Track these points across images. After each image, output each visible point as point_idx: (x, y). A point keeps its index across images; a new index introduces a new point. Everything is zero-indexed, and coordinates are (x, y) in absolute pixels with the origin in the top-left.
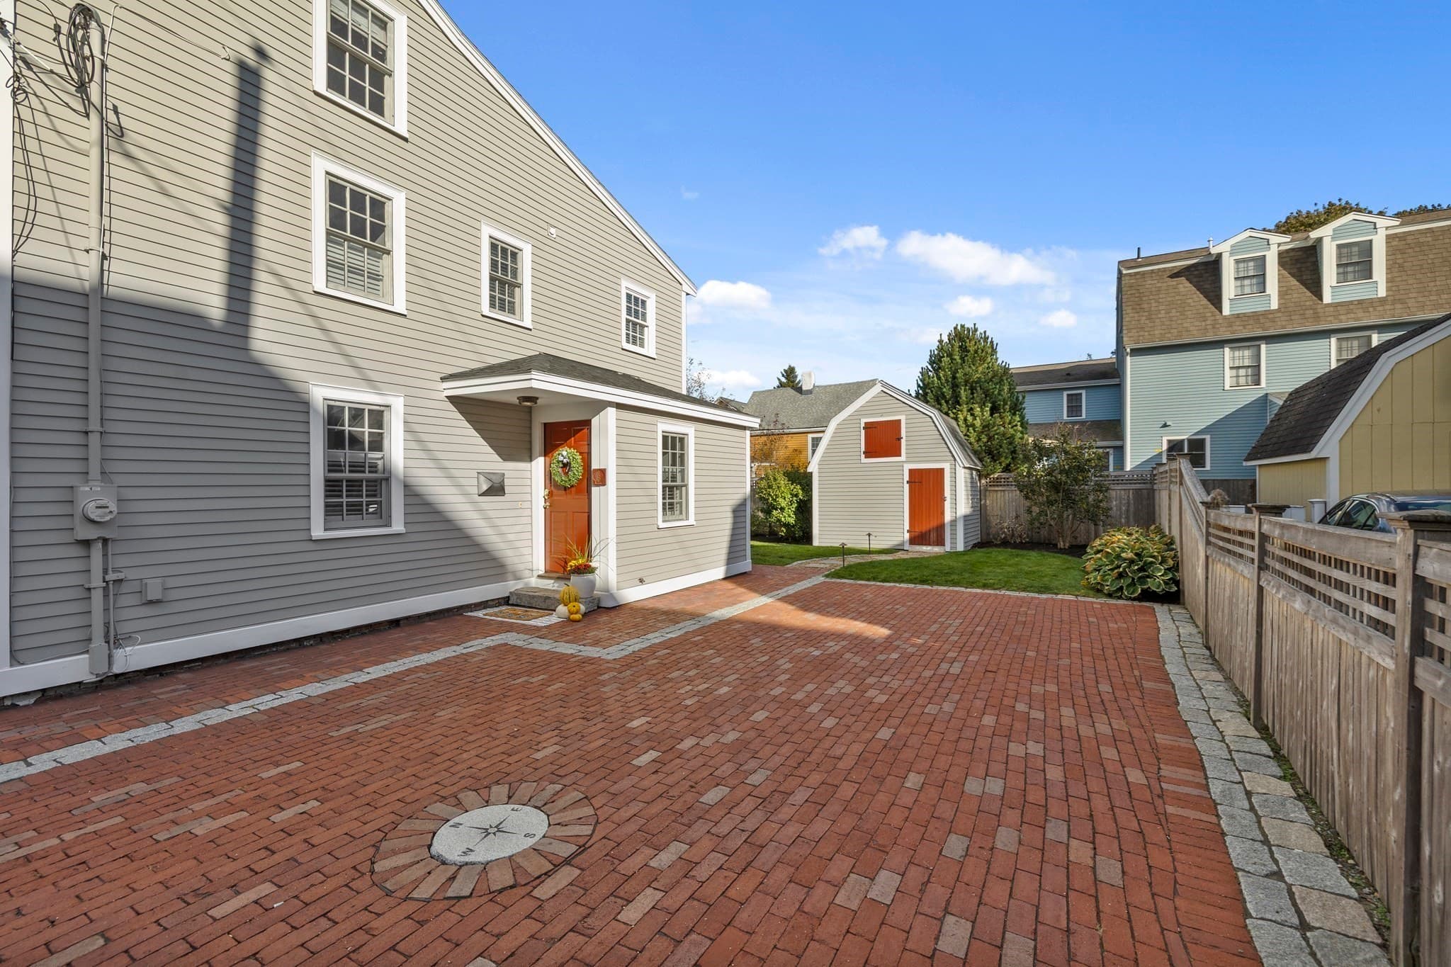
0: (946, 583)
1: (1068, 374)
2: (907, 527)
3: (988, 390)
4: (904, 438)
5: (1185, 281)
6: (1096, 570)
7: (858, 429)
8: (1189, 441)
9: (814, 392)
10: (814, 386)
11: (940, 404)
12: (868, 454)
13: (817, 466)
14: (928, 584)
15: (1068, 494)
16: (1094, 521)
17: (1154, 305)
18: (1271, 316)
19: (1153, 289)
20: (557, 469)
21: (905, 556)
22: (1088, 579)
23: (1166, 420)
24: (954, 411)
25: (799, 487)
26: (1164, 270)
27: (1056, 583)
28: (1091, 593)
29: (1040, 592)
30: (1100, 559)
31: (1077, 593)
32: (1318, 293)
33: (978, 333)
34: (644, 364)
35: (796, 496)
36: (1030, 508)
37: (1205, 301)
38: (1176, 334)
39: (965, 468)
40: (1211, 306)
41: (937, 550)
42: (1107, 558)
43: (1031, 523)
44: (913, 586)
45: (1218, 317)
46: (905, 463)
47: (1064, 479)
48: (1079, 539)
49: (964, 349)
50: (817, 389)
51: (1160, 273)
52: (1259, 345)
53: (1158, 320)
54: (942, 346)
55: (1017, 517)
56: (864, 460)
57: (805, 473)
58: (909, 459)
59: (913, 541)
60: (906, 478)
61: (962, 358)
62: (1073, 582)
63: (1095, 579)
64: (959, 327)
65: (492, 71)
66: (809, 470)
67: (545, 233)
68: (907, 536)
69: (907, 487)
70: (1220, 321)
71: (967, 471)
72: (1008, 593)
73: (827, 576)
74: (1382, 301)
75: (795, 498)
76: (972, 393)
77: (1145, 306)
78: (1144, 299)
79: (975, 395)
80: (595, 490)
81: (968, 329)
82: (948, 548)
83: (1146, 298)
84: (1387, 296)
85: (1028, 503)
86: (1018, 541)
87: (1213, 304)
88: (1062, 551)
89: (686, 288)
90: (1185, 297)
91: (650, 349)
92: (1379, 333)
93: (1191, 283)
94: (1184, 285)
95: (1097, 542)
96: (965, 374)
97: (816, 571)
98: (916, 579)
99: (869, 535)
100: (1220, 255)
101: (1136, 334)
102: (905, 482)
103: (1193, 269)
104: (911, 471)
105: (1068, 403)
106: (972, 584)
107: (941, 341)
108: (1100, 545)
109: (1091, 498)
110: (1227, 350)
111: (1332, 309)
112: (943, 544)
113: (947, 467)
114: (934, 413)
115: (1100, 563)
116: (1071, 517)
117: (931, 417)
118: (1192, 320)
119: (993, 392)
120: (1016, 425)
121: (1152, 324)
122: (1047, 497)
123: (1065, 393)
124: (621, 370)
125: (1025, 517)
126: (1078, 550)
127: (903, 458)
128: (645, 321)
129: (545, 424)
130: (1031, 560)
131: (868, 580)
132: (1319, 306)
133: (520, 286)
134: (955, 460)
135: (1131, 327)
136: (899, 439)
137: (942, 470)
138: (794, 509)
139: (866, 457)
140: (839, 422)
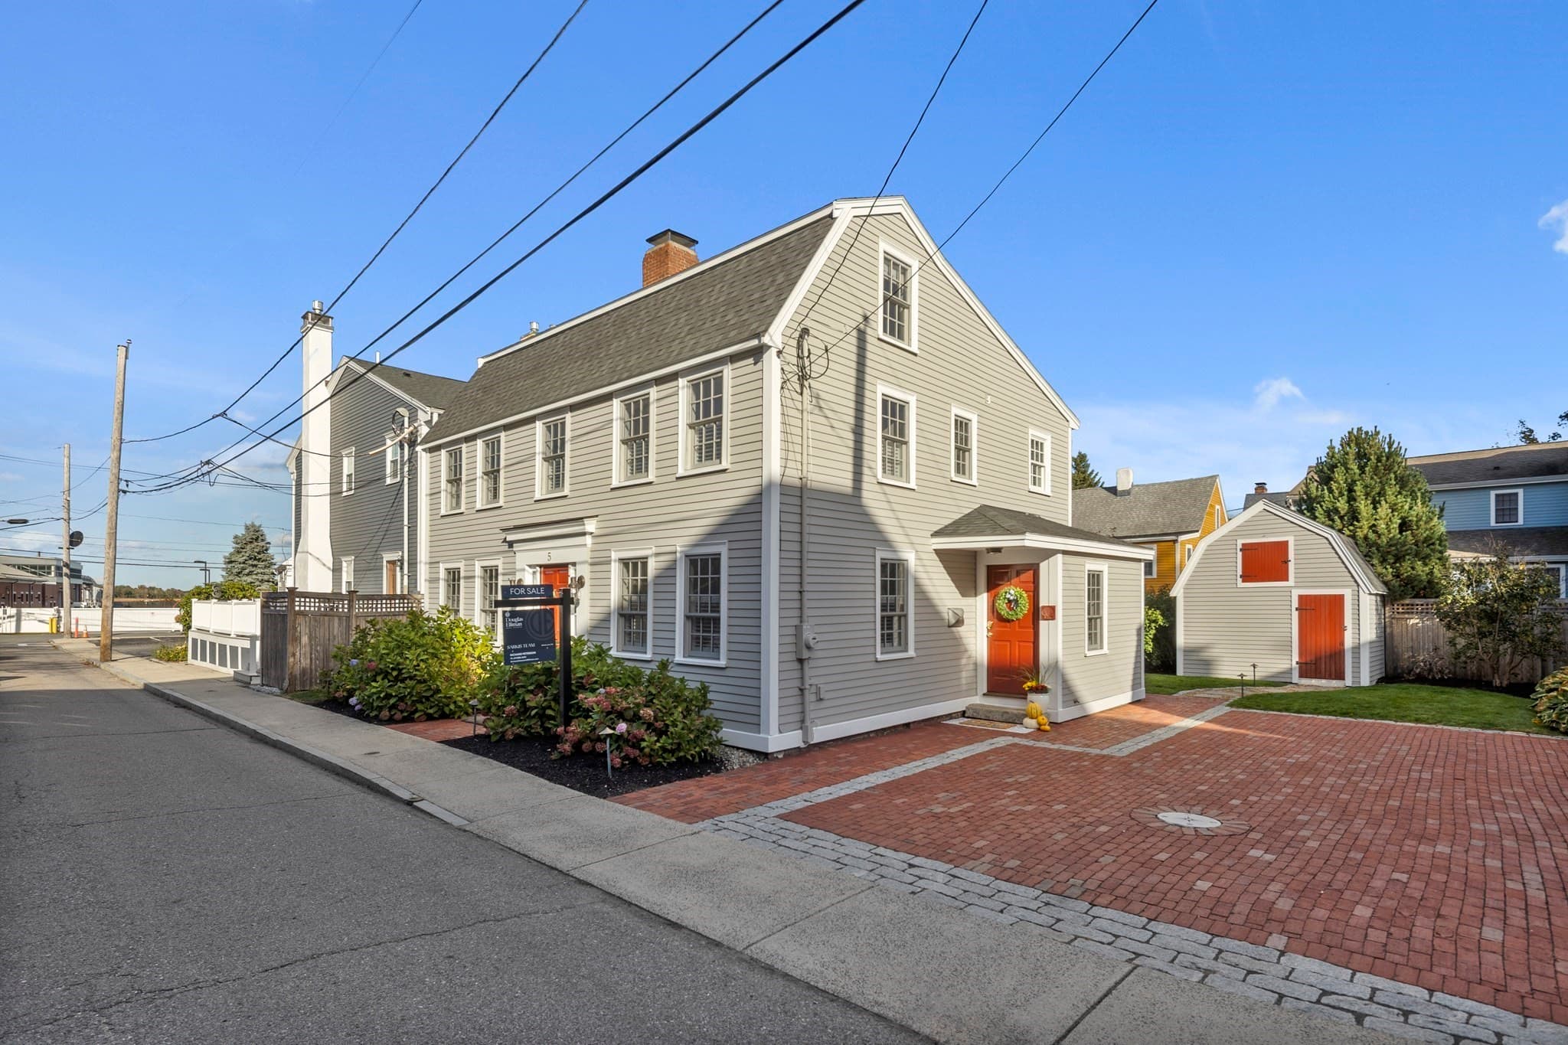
0: (1372, 716)
1: (1497, 468)
2: (1296, 658)
3: (1395, 504)
4: (1293, 561)
6: (1549, 708)
7: (1234, 551)
9: (1133, 492)
10: (1132, 486)
11: (1333, 520)
12: (1246, 577)
13: (1182, 591)
14: (1350, 717)
15: (1505, 625)
16: (1541, 655)
20: (1002, 605)
21: (1297, 689)
22: (1540, 717)
24: (1351, 528)
25: (1157, 612)
27: (1500, 721)
28: (1545, 731)
29: (1483, 728)
30: (1556, 697)
31: (1528, 730)
33: (1380, 437)
34: (1040, 502)
35: (1155, 621)
36: (1454, 639)
39: (1370, 594)
41: (1335, 684)
42: (1563, 696)
43: (1457, 656)
44: (1334, 718)
46: (1294, 588)
47: (1501, 608)
48: (1519, 677)
49: (1361, 456)
50: (1137, 489)
54: (1333, 453)
55: (1436, 649)
56: (1240, 584)
57: (1168, 597)
58: (1300, 584)
59: (1303, 674)
60: (1295, 604)
61: (1362, 468)
62: (1522, 720)
63: (1550, 716)
64: (1355, 432)
65: (959, 280)
66: (1172, 594)
67: (983, 402)
68: (1296, 668)
69: (1295, 615)
71: (1373, 597)
72: (1445, 727)
73: (1231, 705)
75: (1153, 624)
76: (1375, 508)
79: (1379, 510)
80: (1043, 624)
81: (1367, 433)
82: (1349, 681)
85: (1450, 634)
86: (1438, 676)
88: (1500, 690)
89: (1072, 424)
91: (1046, 488)
95: (1549, 681)
96: (1366, 487)
97: (1216, 702)
98: (1335, 711)
99: (1254, 666)
102: (1294, 609)
104: (1301, 597)
105: (1497, 505)
106: (1403, 718)
107: (1331, 448)
108: (1553, 683)
109: (1537, 631)
112: (1343, 679)
113: (1348, 594)
114: (1332, 535)
115: (1555, 701)
116: (1509, 651)
117: (1327, 539)
119: (1402, 507)
120: (1433, 544)
122: (1478, 628)
123: (1493, 493)
124: (1028, 511)
125: (1446, 650)
126: (1523, 689)
127: (1291, 582)
128: (1042, 461)
129: (988, 567)
130: (1463, 697)
131: (1280, 711)
133: (969, 450)
134: (1358, 585)
136: (1286, 562)
137: (1341, 597)
138: (1151, 636)
139: (1243, 581)
140: (1209, 543)
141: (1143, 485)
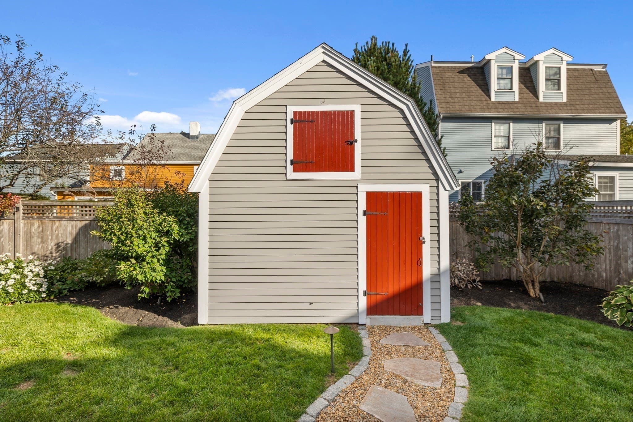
2: (363, 286)
4: (359, 141)
5: (467, 77)
7: (283, 123)
8: (474, 183)
9: (200, 137)
12: (299, 165)
13: (207, 183)
17: (452, 88)
18: (516, 105)
19: (451, 79)
23: (461, 168)
25: (172, 219)
26: (455, 68)
32: (536, 95)
35: (168, 233)
37: (480, 91)
38: (468, 109)
39: (452, 191)
40: (484, 94)
41: (410, 321)
45: (489, 102)
46: (360, 182)
51: (453, 69)
52: (509, 124)
53: (456, 99)
56: (291, 175)
57: (187, 194)
58: (367, 177)
59: (372, 310)
60: (362, 206)
66: (192, 189)
68: (363, 302)
69: (363, 221)
70: (491, 105)
74: (565, 104)
75: (165, 239)
77: (447, 88)
78: (446, 84)
82: (427, 318)
83: (447, 84)
84: (567, 102)
87: (485, 93)
90: (469, 87)
92: (564, 123)
93: (471, 78)
94: (467, 79)
100: (489, 61)
101: (445, 106)
102: (360, 213)
103: (471, 70)
104: (370, 196)
110: (493, 124)
111: (544, 105)
112: (419, 314)
113: (425, 190)
114: (407, 104)
117: (401, 111)
118: (475, 102)
121: (453, 101)
127: (357, 174)
132: (538, 103)
134: (438, 179)
135: (442, 101)
136: (351, 143)
137: (418, 196)
138: (163, 257)
139: (295, 171)
140: (247, 107)
141: (206, 134)
